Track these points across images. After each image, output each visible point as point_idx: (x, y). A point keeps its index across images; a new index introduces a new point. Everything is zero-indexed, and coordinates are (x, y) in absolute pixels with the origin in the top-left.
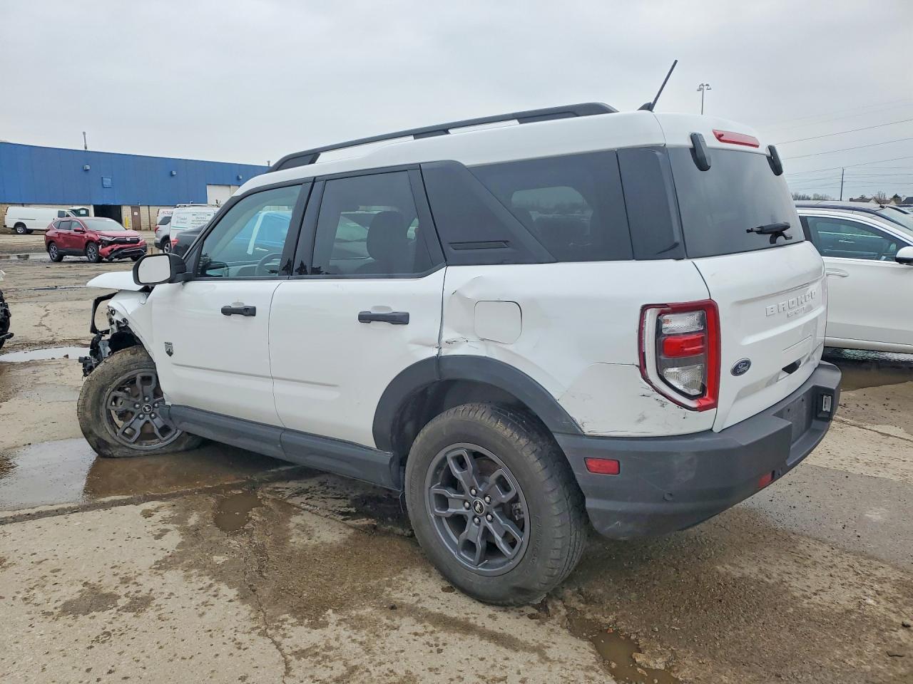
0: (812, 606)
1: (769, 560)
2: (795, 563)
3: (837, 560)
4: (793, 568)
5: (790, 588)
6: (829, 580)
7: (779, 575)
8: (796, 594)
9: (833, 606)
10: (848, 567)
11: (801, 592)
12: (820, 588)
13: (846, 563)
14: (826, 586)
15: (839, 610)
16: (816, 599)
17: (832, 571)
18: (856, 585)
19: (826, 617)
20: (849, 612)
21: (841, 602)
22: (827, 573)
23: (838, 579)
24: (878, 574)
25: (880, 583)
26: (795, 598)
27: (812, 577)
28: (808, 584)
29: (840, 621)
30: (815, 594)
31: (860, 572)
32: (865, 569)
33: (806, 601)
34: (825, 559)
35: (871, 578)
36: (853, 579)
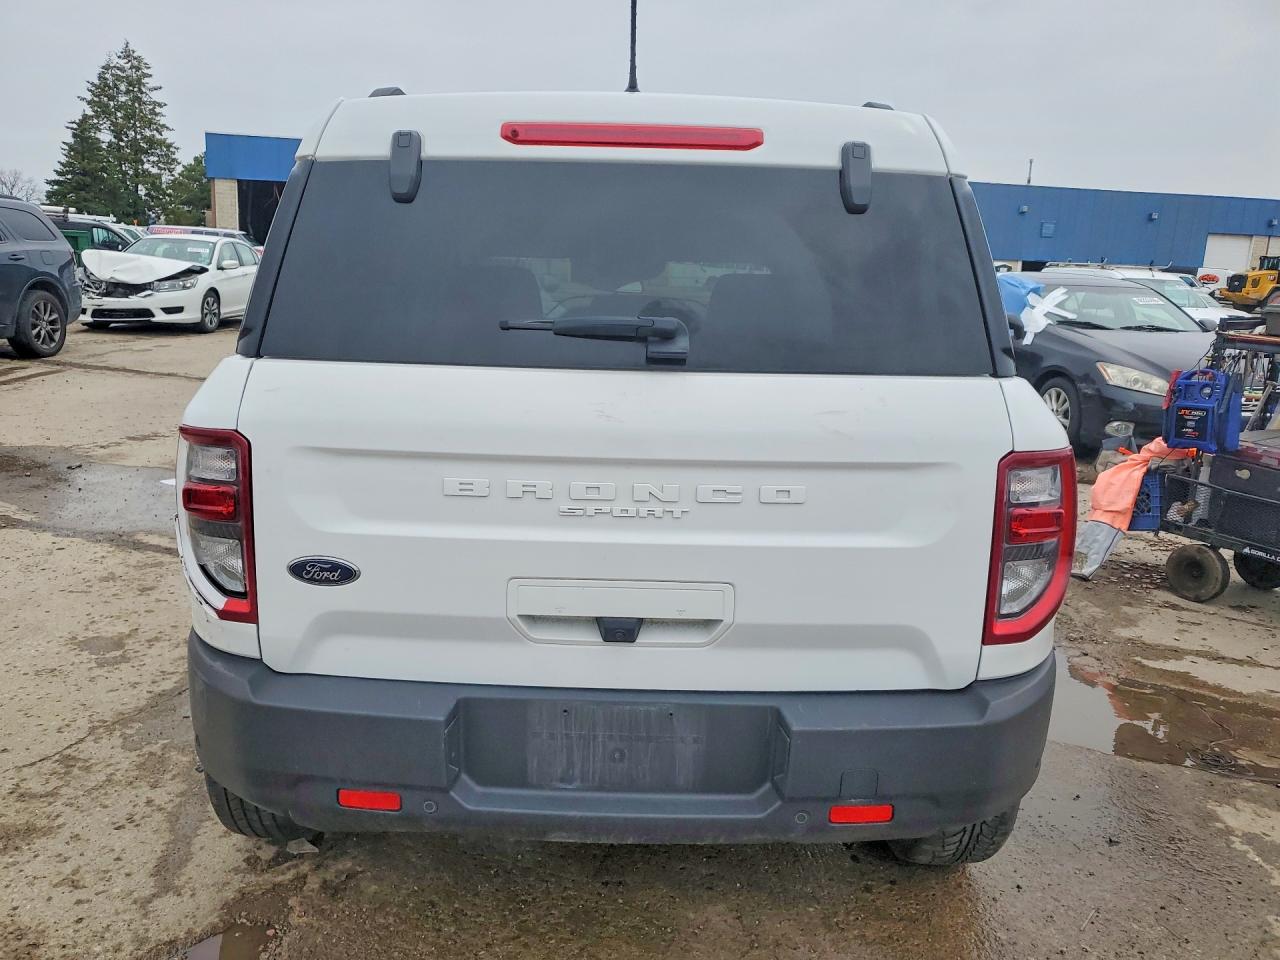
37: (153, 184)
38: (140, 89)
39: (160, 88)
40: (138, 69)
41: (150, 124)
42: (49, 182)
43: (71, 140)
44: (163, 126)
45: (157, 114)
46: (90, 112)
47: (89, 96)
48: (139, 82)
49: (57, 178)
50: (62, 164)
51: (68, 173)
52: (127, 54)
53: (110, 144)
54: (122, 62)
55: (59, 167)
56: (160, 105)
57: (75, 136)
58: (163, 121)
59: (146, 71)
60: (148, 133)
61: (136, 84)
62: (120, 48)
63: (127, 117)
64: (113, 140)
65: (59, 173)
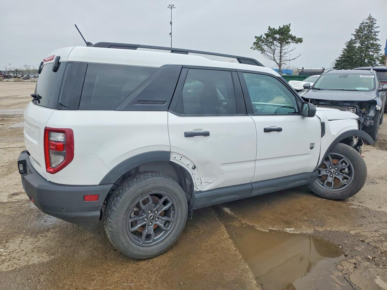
0: (19, 236)
1: (49, 241)
2: (39, 246)
3: (26, 259)
4: (38, 244)
5: (31, 237)
6: (23, 248)
7: (39, 239)
8: (28, 236)
9: (13, 240)
10: (20, 259)
11: (26, 238)
12: (22, 243)
13: (22, 260)
14: (21, 246)
15: (10, 241)
16: (20, 239)
17: (24, 253)
18: (11, 253)
19: (12, 236)
20: (7, 242)
21: (12, 243)
22: (25, 250)
23: (19, 251)
24: (6, 264)
25: (3, 260)
26: (27, 235)
27: (29, 246)
28: (27, 242)
29: (7, 237)
30: (22, 240)
31: (13, 259)
32: (13, 263)
33: (22, 237)
34: (31, 256)
35: (8, 260)
36: (14, 255)
37: (370, 58)
38: (372, 28)
39: (379, 27)
40: (372, 22)
41: (373, 39)
42: (336, 61)
43: (346, 48)
44: (378, 39)
45: (376, 35)
46: (354, 38)
47: (355, 33)
48: (372, 26)
49: (339, 59)
50: (342, 55)
51: (343, 57)
52: (370, 18)
53: (359, 47)
54: (367, 21)
55: (340, 56)
56: (377, 32)
57: (347, 46)
58: (377, 37)
59: (375, 22)
60: (371, 42)
61: (371, 27)
62: (367, 17)
63: (366, 38)
64: (360, 46)
65: (340, 58)
